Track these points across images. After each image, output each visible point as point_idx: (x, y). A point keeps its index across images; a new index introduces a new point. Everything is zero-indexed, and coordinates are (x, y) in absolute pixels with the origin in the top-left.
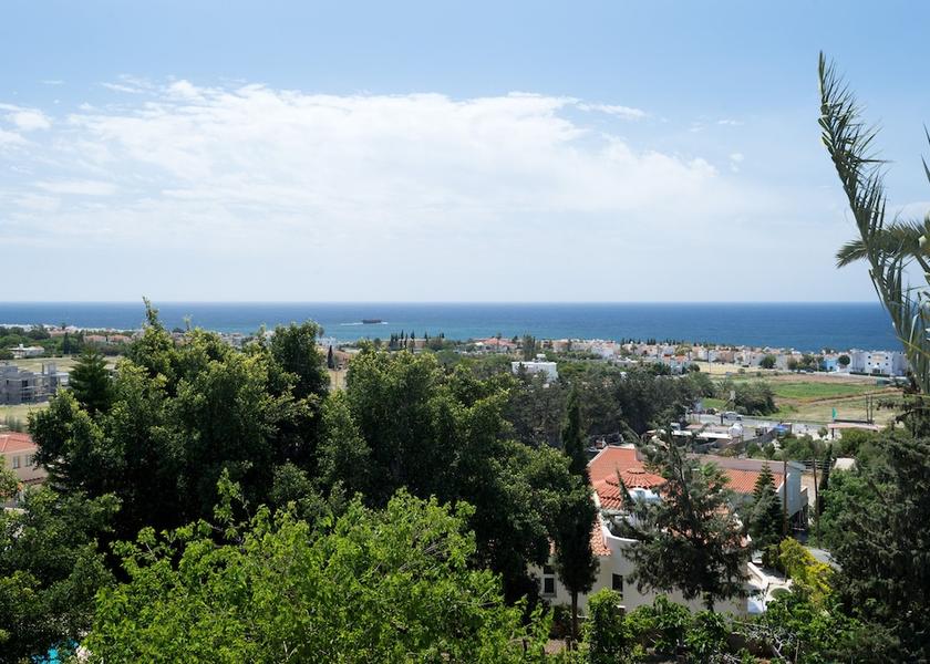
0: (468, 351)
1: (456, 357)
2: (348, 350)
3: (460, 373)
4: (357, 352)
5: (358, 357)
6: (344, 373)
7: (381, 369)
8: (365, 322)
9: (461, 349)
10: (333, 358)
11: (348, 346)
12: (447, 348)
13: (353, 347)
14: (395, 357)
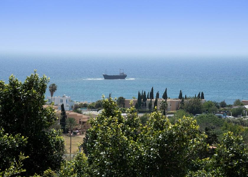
0: (235, 115)
1: (219, 123)
2: (86, 112)
3: (229, 143)
4: (97, 113)
5: (100, 119)
6: (80, 139)
7: (128, 134)
8: (106, 77)
9: (227, 113)
10: (67, 120)
11: (85, 106)
12: (207, 111)
13: (91, 108)
14: (143, 120)
